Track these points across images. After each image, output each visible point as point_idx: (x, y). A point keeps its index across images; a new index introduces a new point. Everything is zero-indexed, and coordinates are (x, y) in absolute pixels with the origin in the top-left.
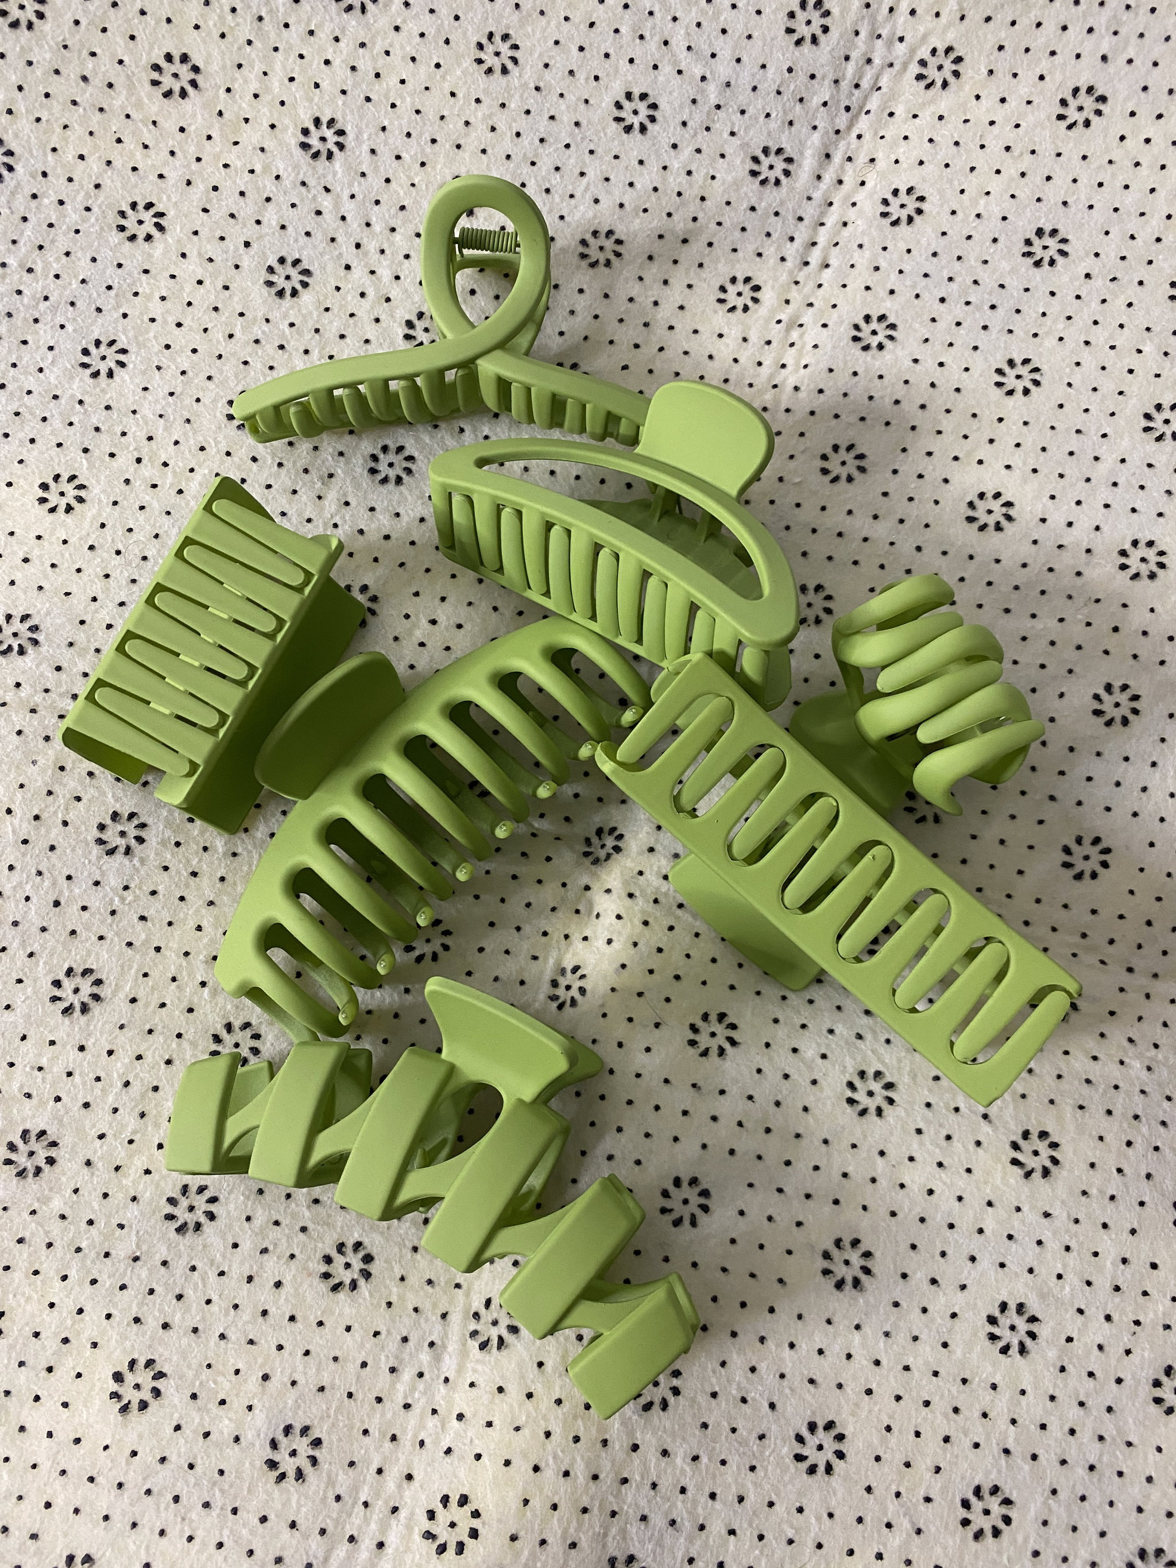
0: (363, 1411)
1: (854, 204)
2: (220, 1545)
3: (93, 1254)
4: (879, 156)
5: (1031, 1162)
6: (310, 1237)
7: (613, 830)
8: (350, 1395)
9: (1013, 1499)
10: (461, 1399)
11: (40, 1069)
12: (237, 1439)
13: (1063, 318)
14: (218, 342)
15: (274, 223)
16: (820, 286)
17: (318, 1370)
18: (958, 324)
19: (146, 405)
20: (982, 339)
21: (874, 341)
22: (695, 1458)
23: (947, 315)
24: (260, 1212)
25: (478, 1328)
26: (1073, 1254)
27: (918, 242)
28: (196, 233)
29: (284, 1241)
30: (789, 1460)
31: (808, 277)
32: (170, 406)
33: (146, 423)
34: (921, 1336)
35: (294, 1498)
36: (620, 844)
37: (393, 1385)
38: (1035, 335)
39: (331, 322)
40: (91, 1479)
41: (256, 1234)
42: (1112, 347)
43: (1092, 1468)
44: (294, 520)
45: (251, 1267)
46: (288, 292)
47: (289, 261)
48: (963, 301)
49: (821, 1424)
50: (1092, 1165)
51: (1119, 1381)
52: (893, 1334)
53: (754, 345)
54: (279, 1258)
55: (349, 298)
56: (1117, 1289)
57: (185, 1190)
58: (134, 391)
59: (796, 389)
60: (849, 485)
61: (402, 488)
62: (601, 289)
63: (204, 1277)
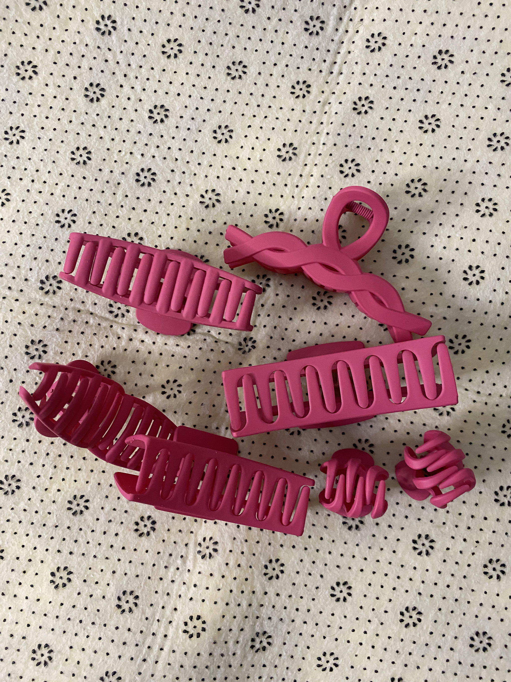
0: (154, 584)
1: (353, 42)
2: (100, 638)
3: (38, 525)
4: (365, 18)
6: (129, 515)
7: (251, 339)
8: (149, 578)
9: (422, 612)
10: (195, 579)
11: (11, 450)
12: (104, 597)
13: (451, 94)
14: (65, 124)
15: (86, 67)
16: (338, 83)
17: (135, 568)
18: (402, 99)
19: (35, 156)
20: (413, 106)
21: (363, 110)
22: (290, 596)
23: (397, 95)
24: (107, 505)
25: (201, 550)
26: (450, 514)
27: (384, 60)
28: (51, 74)
29: (118, 517)
30: (328, 596)
31: (332, 80)
32: (46, 156)
33: (35, 164)
34: (384, 549)
35: (129, 619)
36: (254, 345)
37: (166, 573)
38: (438, 103)
39: (115, 113)
40: (45, 615)
41: (106, 515)
42: (474, 107)
43: (456, 600)
44: (103, 205)
45: (105, 528)
46: (95, 99)
47: (95, 84)
48: (404, 88)
49: (342, 583)
51: (469, 565)
52: (372, 547)
53: (308, 113)
54: (116, 524)
55: (123, 100)
56: (469, 528)
57: (75, 497)
58: (29, 150)
59: (328, 134)
60: (352, 178)
61: (151, 188)
62: (238, 90)
63: (86, 533)
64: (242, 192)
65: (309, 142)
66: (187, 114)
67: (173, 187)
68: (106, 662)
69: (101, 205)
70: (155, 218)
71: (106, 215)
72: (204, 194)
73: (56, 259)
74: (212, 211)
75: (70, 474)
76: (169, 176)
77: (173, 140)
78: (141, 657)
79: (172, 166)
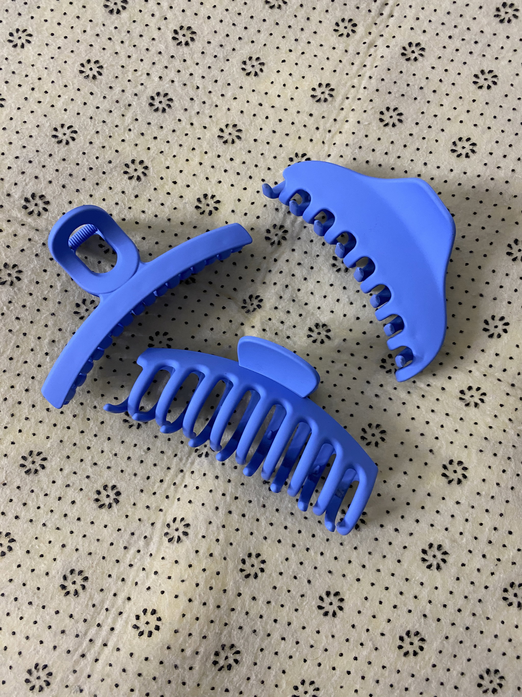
0: (109, 565)
2: (35, 622)
5: (452, 476)
6: (91, 481)
7: (258, 297)
8: (104, 558)
9: (425, 639)
10: (157, 565)
12: (47, 574)
13: (512, 50)
14: (79, 34)
16: (387, 26)
17: (89, 545)
18: (457, 50)
20: (469, 59)
21: (413, 56)
22: (269, 602)
23: (452, 45)
24: (67, 467)
25: (169, 531)
26: (469, 523)
27: (441, 6)
29: (78, 482)
30: (315, 608)
31: (382, 21)
32: (52, 65)
33: (38, 71)
34: (387, 556)
35: (73, 603)
36: (261, 304)
37: (125, 555)
38: (497, 58)
39: (136, 28)
41: (65, 477)
43: (467, 628)
44: (109, 125)
45: (61, 493)
46: (115, 11)
48: (461, 38)
49: (333, 593)
50: (484, 480)
51: (486, 587)
52: (373, 553)
53: (351, 54)
54: (74, 490)
55: (146, 16)
56: (490, 542)
57: (31, 453)
58: (33, 55)
59: (370, 77)
60: (393, 129)
61: (165, 114)
62: (275, 20)
63: (37, 497)
64: (267, 130)
65: (349, 84)
66: (216, 40)
67: (190, 117)
68: (38, 652)
69: (107, 125)
70: (165, 147)
71: (110, 137)
72: (224, 128)
73: (47, 177)
74: (230, 148)
75: (28, 426)
76: (187, 104)
77: (197, 67)
78: (80, 652)
79: (192, 93)
